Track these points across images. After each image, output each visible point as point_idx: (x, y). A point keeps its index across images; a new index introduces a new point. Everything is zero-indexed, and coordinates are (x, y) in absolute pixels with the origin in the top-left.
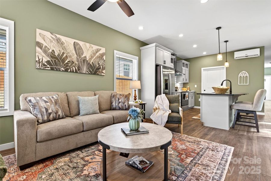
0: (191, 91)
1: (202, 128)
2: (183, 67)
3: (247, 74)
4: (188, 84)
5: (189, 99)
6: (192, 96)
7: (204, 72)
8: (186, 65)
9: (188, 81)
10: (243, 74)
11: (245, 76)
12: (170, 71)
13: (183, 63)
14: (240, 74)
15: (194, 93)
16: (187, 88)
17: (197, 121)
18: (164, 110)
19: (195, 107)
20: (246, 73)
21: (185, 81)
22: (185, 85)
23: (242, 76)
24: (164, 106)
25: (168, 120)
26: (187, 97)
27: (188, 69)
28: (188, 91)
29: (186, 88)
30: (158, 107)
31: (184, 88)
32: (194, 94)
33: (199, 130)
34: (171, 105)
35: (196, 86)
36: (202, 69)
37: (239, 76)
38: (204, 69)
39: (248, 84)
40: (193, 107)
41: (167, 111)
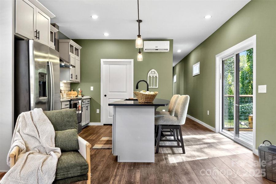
0: (84, 97)
1: (118, 168)
2: (70, 53)
3: (157, 74)
4: (79, 85)
5: (82, 111)
6: (87, 105)
7: (104, 65)
8: (76, 49)
9: (79, 80)
10: (153, 73)
11: (154, 76)
12: (51, 58)
13: (71, 46)
14: (149, 73)
15: (89, 100)
16: (78, 92)
17: (103, 154)
18: (42, 150)
19: (91, 124)
20: (156, 72)
21: (74, 80)
22: (73, 86)
23: (152, 76)
24: (43, 139)
25: (56, 178)
26: (80, 108)
27: (78, 58)
28: (80, 96)
29: (75, 92)
30: (23, 147)
31: (72, 92)
32: (89, 102)
33: (116, 176)
34: (58, 135)
35: (92, 88)
36: (102, 60)
37: (148, 76)
38: (104, 62)
39: (157, 87)
40: (87, 124)
41: (52, 153)
